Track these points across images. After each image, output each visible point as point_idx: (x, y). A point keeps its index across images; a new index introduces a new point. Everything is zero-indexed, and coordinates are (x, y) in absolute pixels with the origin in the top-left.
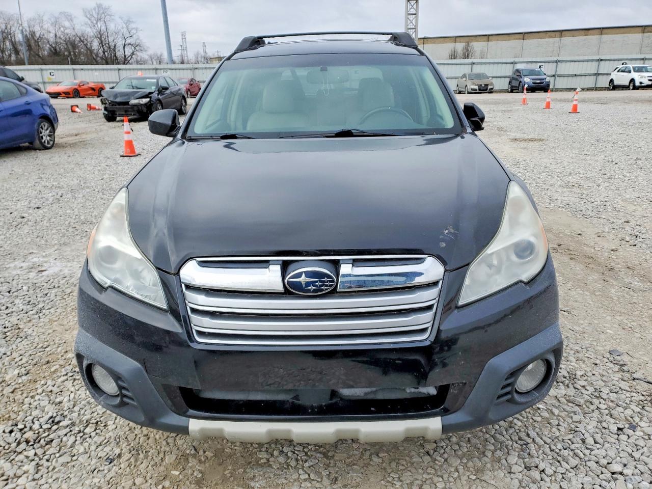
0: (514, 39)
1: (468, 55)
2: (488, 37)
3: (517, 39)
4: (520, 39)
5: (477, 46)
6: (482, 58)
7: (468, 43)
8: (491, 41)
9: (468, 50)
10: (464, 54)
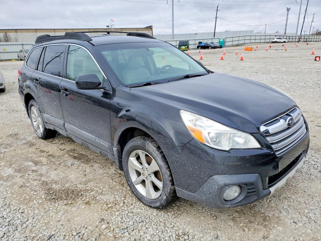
0: (31, 32)
1: (8, 40)
2: (16, 30)
3: (32, 32)
4: (34, 32)
5: (12, 35)
6: (16, 42)
7: (6, 33)
8: (18, 32)
9: (7, 37)
10: (5, 39)
